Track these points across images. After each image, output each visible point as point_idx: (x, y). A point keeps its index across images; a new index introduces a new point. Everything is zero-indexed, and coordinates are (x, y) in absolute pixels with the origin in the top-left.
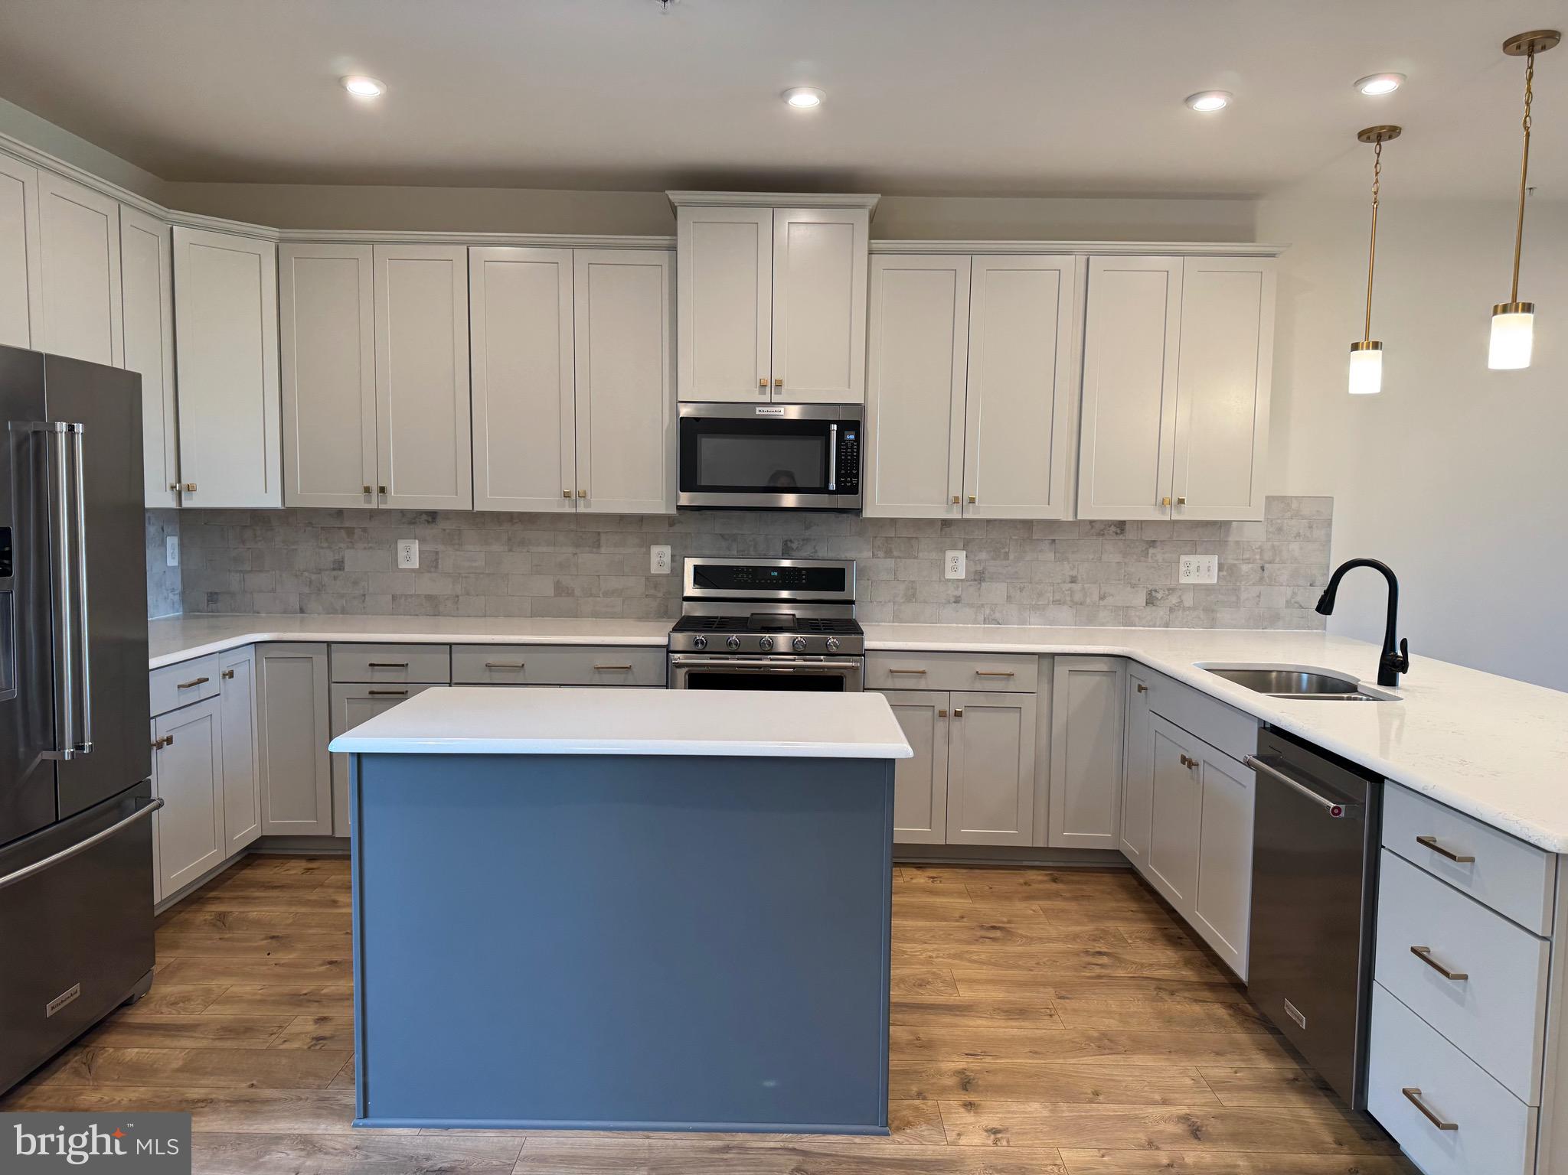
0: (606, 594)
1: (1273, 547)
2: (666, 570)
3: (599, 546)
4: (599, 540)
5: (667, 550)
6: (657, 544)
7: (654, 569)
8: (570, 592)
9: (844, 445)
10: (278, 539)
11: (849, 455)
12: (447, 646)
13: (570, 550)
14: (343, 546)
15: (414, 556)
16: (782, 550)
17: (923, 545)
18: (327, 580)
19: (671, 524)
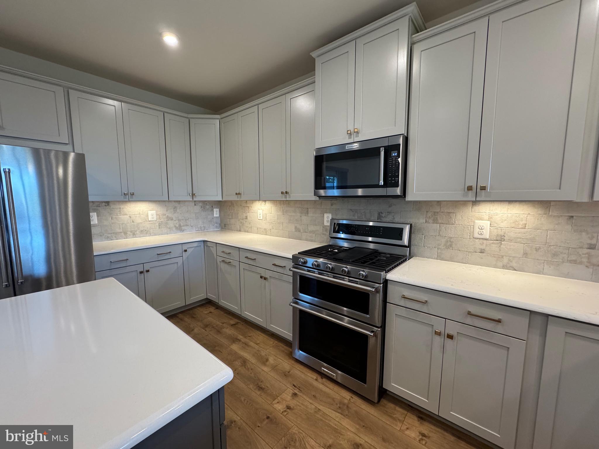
0: (311, 232)
2: (328, 224)
3: (308, 214)
5: (330, 215)
6: (327, 213)
7: (325, 223)
8: (299, 230)
9: (391, 159)
10: (235, 210)
11: (394, 165)
12: (238, 248)
13: (299, 215)
14: (247, 212)
15: (261, 216)
16: (378, 217)
17: (459, 216)
18: (244, 222)
19: (332, 205)
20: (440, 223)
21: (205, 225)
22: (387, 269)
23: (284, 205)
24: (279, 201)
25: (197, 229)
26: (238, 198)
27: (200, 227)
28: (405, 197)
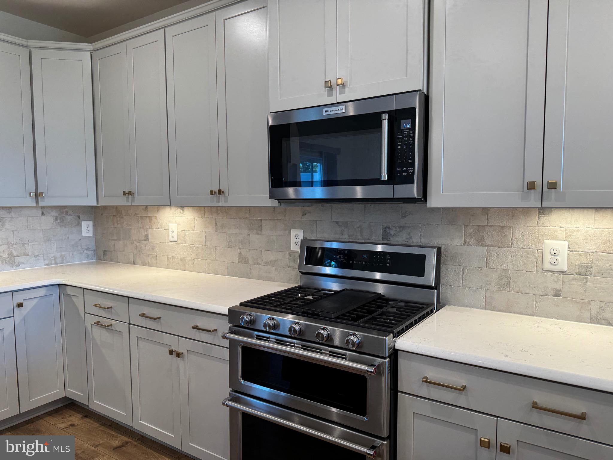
0: (267, 263)
4: (261, 225)
5: (301, 233)
6: (296, 228)
7: (292, 247)
8: (246, 260)
9: (400, 135)
10: (125, 223)
11: (405, 145)
12: (127, 298)
13: (246, 232)
14: (148, 227)
15: (175, 234)
16: (383, 235)
17: (518, 234)
18: (142, 246)
19: (304, 214)
20: (489, 246)
21: (63, 253)
22: (396, 331)
23: (218, 214)
24: (209, 207)
25: (47, 262)
26: (128, 201)
27: (54, 257)
28: (426, 201)
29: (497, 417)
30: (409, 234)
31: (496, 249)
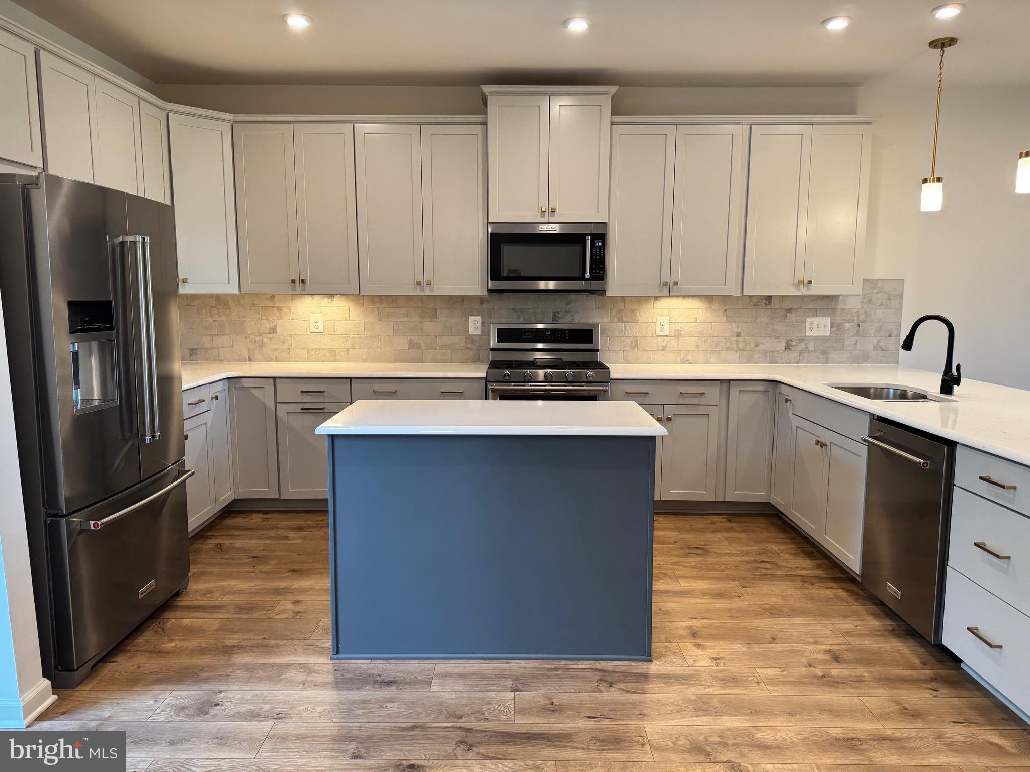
1: (865, 312)
2: (479, 332)
3: (436, 317)
4: (436, 313)
5: (479, 319)
6: (473, 315)
7: (471, 331)
8: (418, 346)
9: (595, 249)
11: (598, 256)
12: (348, 379)
13: (417, 319)
14: (276, 318)
15: (320, 324)
16: (552, 318)
18: (265, 340)
20: (625, 322)
29: (663, 405)
30: (573, 316)
31: (630, 324)
